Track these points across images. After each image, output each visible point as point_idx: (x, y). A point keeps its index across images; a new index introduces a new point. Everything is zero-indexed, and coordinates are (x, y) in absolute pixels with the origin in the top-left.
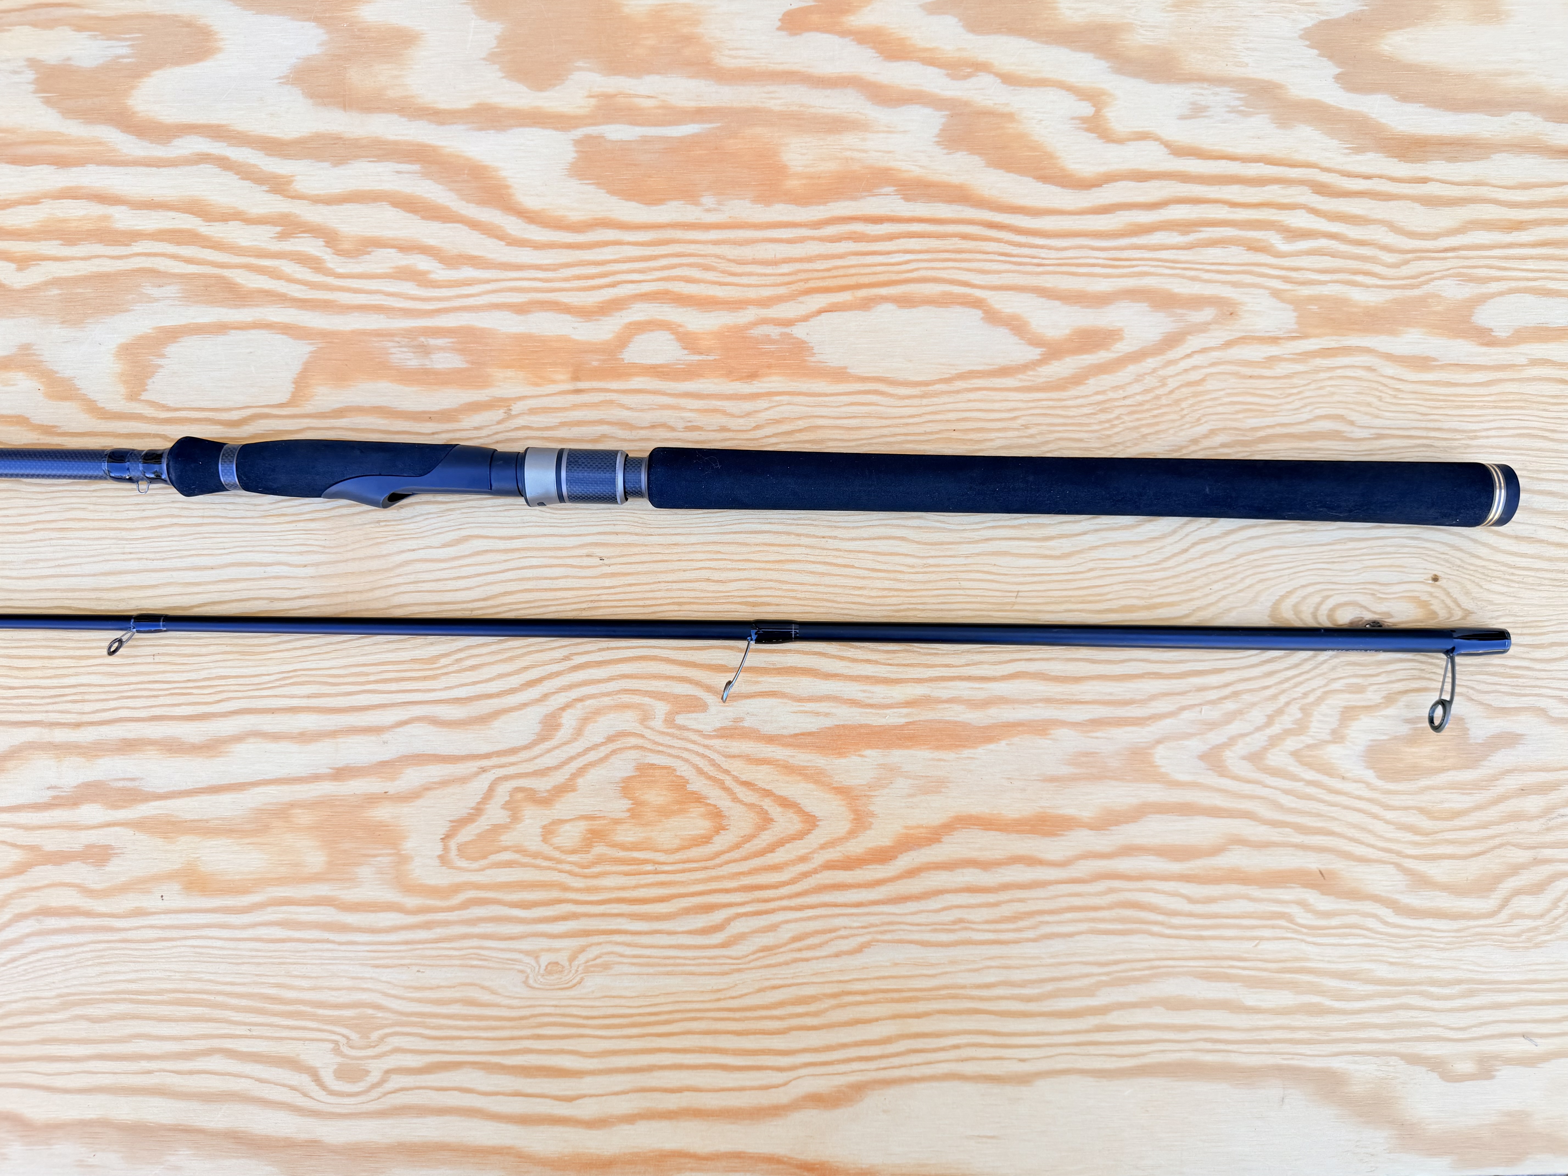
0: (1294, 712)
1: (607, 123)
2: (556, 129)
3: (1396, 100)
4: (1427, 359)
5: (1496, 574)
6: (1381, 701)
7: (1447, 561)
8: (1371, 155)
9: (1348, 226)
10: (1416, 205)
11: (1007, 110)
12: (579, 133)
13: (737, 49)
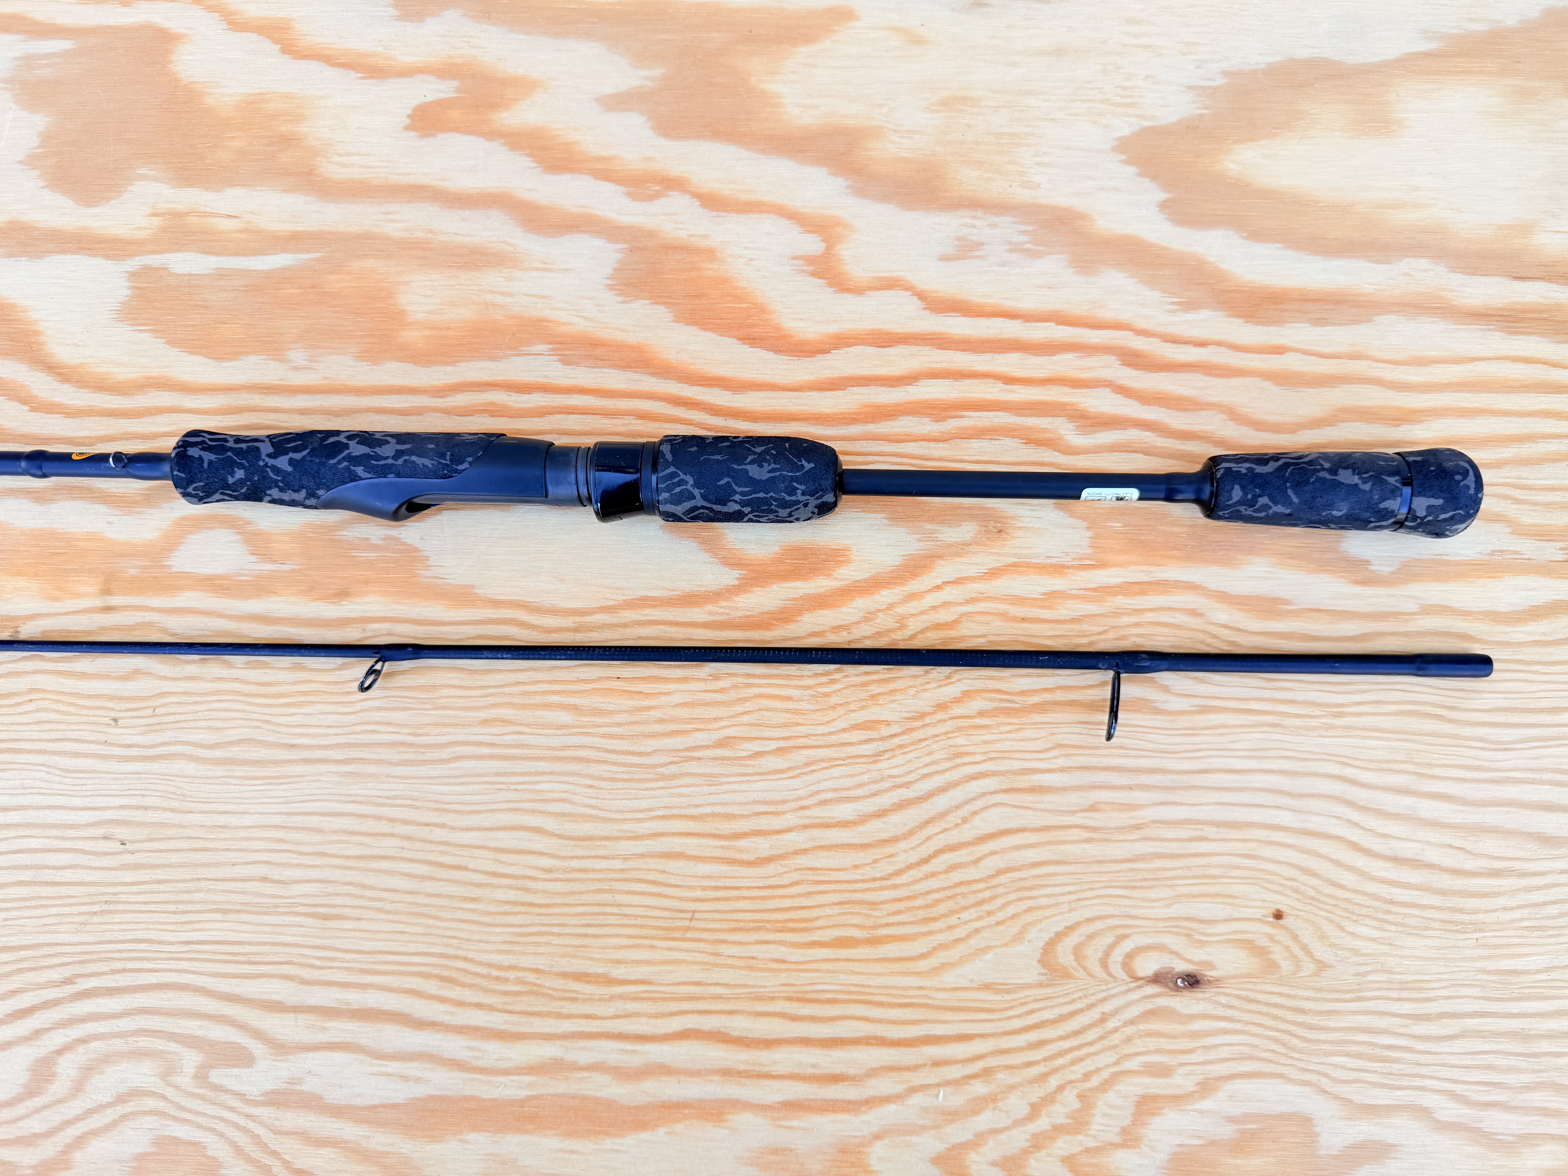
0: (1070, 1100)
1: (174, 251)
2: (107, 257)
3: (1243, 237)
4: (1276, 600)
5: (1364, 911)
6: (1195, 1089)
7: (1296, 891)
8: (1204, 314)
9: (1171, 411)
10: (1267, 384)
11: (704, 244)
12: (135, 263)
13: (349, 154)
